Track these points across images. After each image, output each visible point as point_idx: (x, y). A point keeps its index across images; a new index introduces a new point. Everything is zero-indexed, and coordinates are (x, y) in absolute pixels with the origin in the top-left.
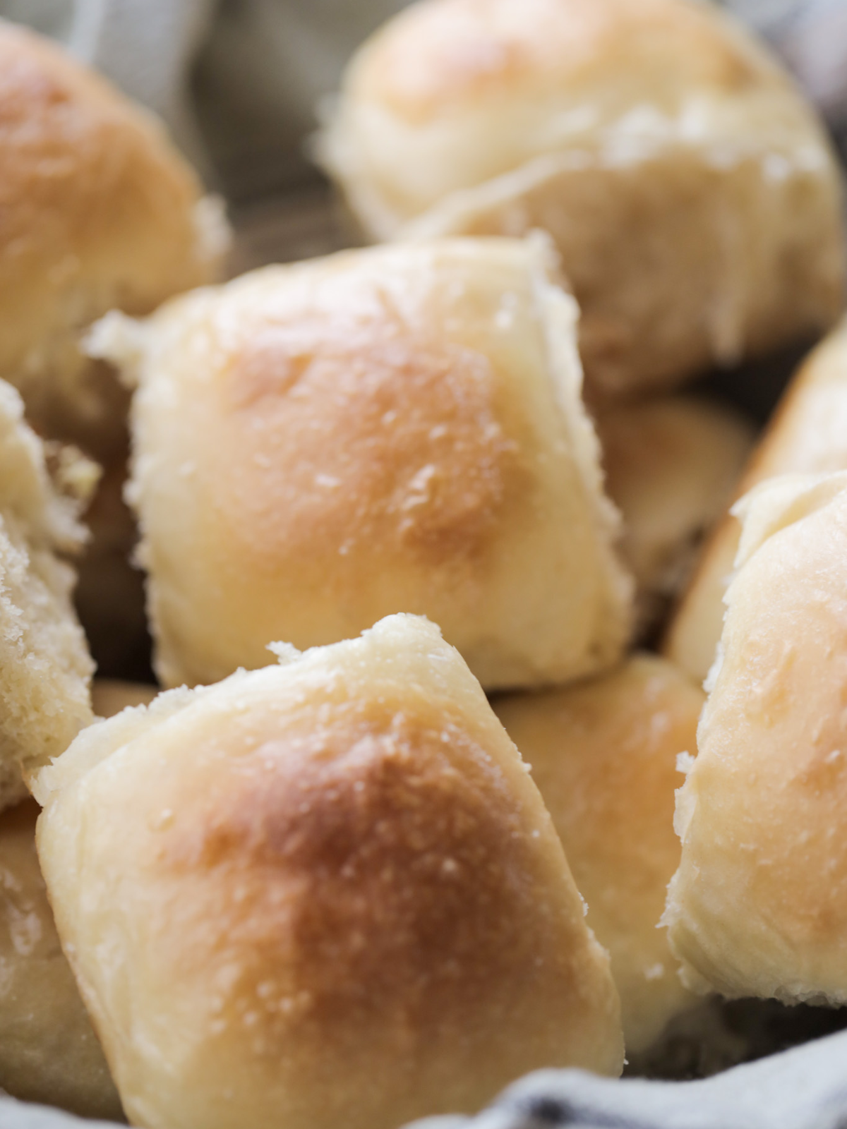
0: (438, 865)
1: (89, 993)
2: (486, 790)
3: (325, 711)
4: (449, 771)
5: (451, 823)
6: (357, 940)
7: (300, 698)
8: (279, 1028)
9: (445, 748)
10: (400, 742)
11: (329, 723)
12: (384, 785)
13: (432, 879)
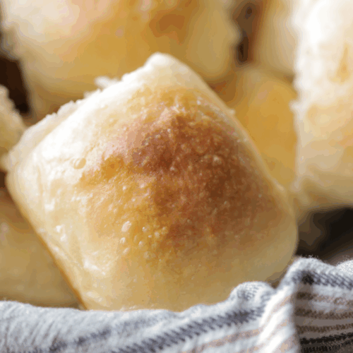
0: (211, 159)
1: (55, 249)
2: (222, 122)
3: (143, 100)
4: (205, 117)
5: (212, 140)
6: (183, 199)
7: (130, 97)
8: (155, 245)
9: (200, 107)
10: (180, 108)
11: (147, 105)
12: (180, 128)
13: (209, 166)
